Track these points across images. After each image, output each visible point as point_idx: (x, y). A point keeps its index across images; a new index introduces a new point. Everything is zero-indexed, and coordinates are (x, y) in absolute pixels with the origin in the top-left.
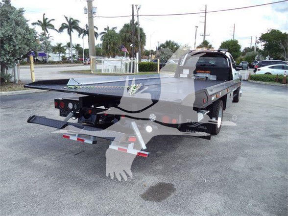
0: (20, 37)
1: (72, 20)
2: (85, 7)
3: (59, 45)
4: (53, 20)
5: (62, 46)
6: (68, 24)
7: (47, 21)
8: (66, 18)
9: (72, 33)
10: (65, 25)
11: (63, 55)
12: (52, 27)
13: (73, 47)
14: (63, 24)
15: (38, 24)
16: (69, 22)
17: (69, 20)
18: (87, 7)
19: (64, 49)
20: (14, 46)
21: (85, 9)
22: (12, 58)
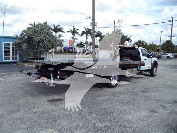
0: (47, 40)
1: (88, 29)
2: (91, 23)
3: (81, 43)
4: (78, 29)
5: (83, 43)
6: (85, 31)
7: (75, 30)
8: (85, 28)
9: (88, 36)
10: (84, 32)
11: (84, 48)
12: (77, 33)
13: (89, 44)
14: (83, 32)
15: (70, 32)
16: (87, 30)
17: (86, 29)
18: (92, 22)
19: (84, 45)
20: (45, 44)
21: (91, 24)
22: (43, 49)
